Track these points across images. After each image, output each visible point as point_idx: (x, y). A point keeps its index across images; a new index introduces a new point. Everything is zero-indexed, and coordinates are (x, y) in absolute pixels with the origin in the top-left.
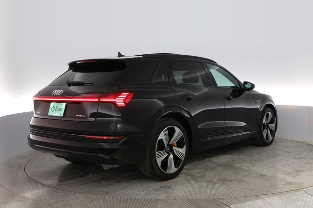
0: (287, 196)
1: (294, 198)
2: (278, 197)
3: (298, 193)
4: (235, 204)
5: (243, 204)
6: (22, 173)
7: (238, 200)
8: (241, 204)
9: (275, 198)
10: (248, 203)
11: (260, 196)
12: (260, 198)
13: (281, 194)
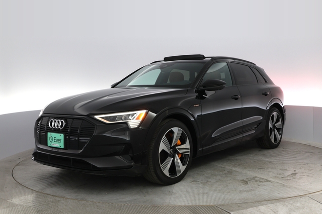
0: (291, 203)
1: (298, 204)
2: (282, 203)
3: (303, 199)
4: (236, 210)
5: (244, 211)
6: (9, 178)
7: (239, 206)
8: (242, 211)
9: (278, 204)
10: (250, 210)
11: (263, 203)
12: (263, 205)
13: (284, 200)
